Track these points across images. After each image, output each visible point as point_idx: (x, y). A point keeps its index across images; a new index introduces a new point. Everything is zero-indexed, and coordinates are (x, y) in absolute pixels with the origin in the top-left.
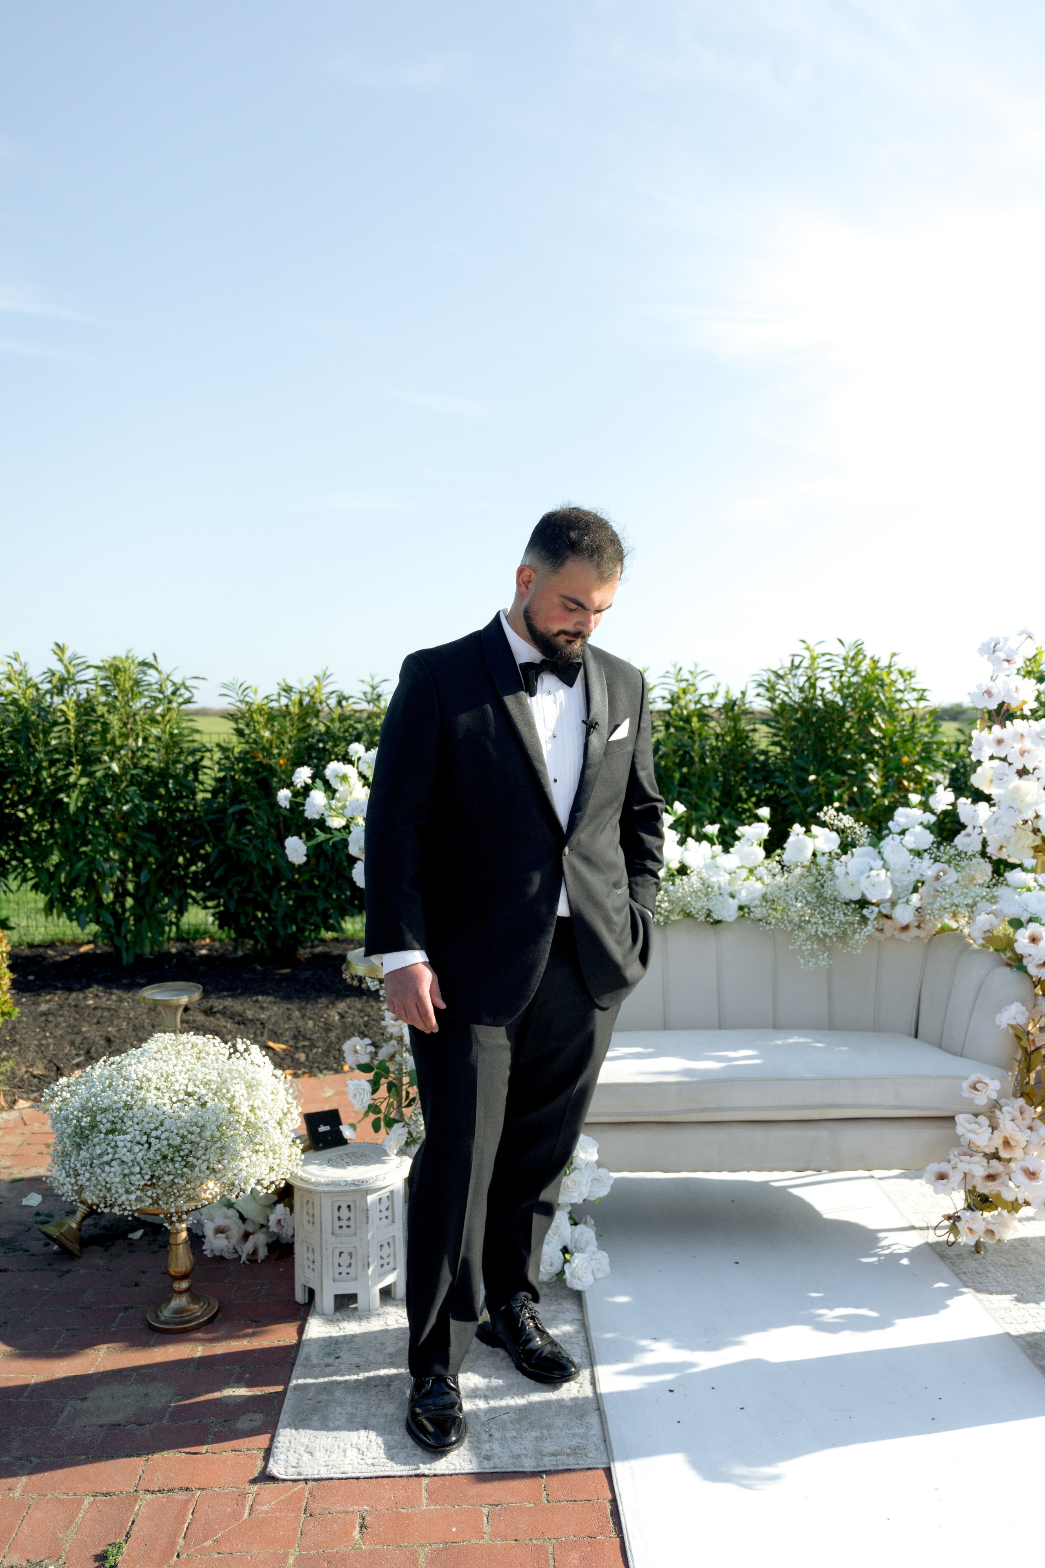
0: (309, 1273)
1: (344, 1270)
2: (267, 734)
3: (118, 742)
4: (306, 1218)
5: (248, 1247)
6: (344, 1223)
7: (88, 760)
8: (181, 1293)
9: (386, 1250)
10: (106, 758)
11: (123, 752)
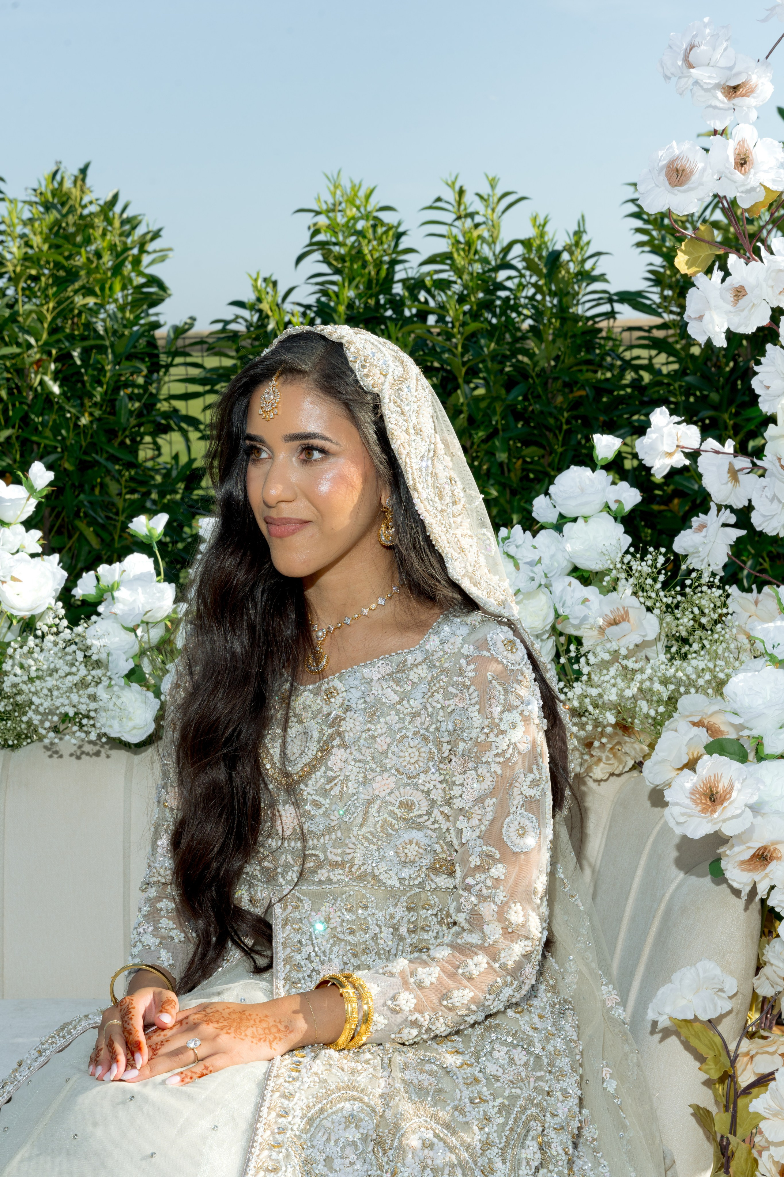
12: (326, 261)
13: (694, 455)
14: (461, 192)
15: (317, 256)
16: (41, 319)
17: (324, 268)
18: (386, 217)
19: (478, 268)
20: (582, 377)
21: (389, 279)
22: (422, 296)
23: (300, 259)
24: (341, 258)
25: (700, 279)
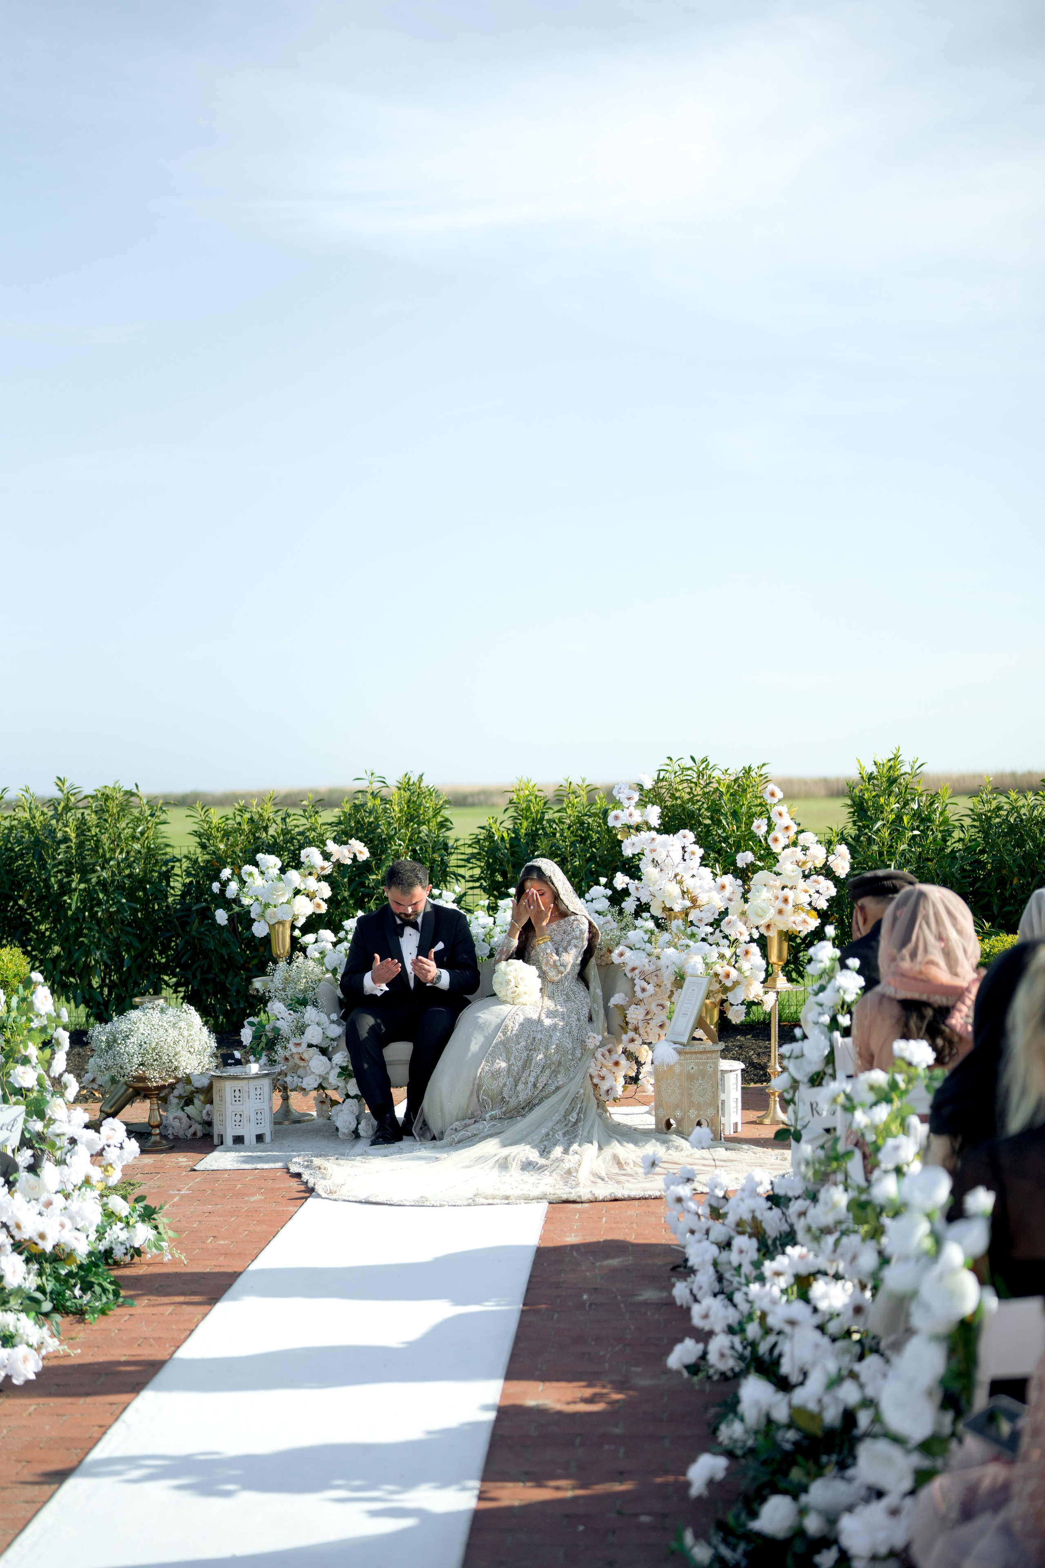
0: (220, 1127)
1: (237, 1123)
2: (222, 846)
3: (108, 856)
4: (218, 1098)
5: (192, 1130)
6: (237, 1099)
7: (85, 871)
8: (156, 1135)
9: (259, 1116)
10: (99, 868)
11: (112, 863)
12: (516, 811)
13: (627, 884)
14: (570, 783)
15: (513, 809)
16: (406, 835)
17: (515, 814)
18: (539, 794)
19: (576, 814)
20: (616, 859)
21: (542, 819)
22: (554, 826)
23: (506, 810)
24: (522, 810)
25: (625, 840)
